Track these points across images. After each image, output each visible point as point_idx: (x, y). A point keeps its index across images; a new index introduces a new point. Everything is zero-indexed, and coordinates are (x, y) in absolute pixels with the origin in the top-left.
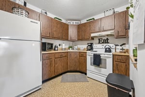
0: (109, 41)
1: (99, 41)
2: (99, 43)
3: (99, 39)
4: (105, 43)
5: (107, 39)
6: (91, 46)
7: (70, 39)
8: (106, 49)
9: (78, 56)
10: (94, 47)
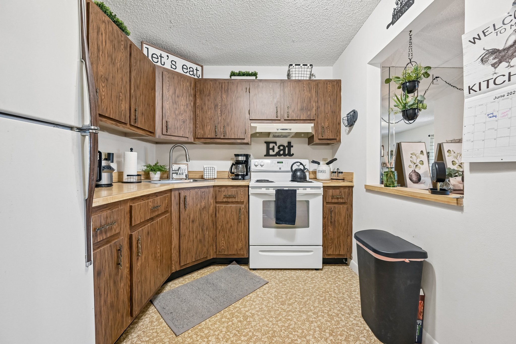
0: (293, 151)
1: (268, 149)
2: (268, 155)
3: (268, 143)
4: (284, 155)
5: (290, 145)
6: (246, 163)
7: (164, 132)
8: (294, 173)
9: (211, 201)
10: (253, 168)
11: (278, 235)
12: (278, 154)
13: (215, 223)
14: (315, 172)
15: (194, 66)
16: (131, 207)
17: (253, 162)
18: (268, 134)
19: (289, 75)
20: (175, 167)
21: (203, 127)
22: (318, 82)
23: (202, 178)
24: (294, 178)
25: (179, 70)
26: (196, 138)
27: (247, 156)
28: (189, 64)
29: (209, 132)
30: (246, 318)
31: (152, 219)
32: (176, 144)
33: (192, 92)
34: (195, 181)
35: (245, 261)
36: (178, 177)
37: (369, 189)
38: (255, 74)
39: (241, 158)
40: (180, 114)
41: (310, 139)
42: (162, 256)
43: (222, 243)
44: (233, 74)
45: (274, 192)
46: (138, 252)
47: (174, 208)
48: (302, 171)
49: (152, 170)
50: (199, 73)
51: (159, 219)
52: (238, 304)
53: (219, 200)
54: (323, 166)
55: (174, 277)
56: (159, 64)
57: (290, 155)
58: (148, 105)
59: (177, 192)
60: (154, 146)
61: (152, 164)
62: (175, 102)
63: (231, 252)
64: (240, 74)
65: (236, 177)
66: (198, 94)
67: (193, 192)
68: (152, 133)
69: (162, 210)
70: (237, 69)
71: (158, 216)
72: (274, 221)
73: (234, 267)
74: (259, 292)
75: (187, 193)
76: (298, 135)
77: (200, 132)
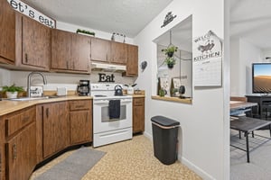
0: (114, 79)
1: (100, 78)
2: (100, 81)
3: (100, 75)
4: (110, 81)
6: (88, 85)
7: (24, 62)
8: (116, 91)
9: (66, 110)
10: (92, 88)
11: (110, 125)
12: (106, 81)
13: (69, 124)
14: (126, 91)
15: (50, 20)
16: (7, 121)
17: (92, 85)
18: (101, 69)
19: (112, 39)
20: (32, 88)
21: (57, 61)
22: (128, 45)
23: (56, 95)
24: (116, 94)
25: (37, 19)
26: (51, 68)
27: (88, 81)
28: (45, 17)
29: (62, 65)
30: (99, 177)
31: (23, 128)
32: (34, 71)
33: (48, 37)
34: (50, 97)
35: (90, 144)
36: (35, 95)
37: (153, 98)
38: (93, 34)
39: (85, 83)
40: (38, 50)
41: (124, 74)
42: (30, 154)
43: (75, 136)
44: (79, 31)
45: (108, 102)
46: (13, 156)
47: (38, 117)
48: (121, 90)
49: (9, 91)
50: (53, 25)
51: (28, 127)
52: (92, 170)
53: (72, 108)
54: (131, 88)
55: (38, 167)
56: (18, 10)
57: (113, 81)
58: (10, 39)
59: (40, 107)
60: (9, 72)
61: (9, 86)
62: (33, 42)
63: (82, 140)
64: (83, 32)
65: (81, 94)
66: (53, 39)
67: (53, 105)
68: (13, 62)
69: (30, 120)
70: (82, 29)
71: (27, 125)
72: (108, 118)
73: (83, 149)
74: (103, 159)
75: (49, 106)
76: (118, 71)
77: (54, 65)
